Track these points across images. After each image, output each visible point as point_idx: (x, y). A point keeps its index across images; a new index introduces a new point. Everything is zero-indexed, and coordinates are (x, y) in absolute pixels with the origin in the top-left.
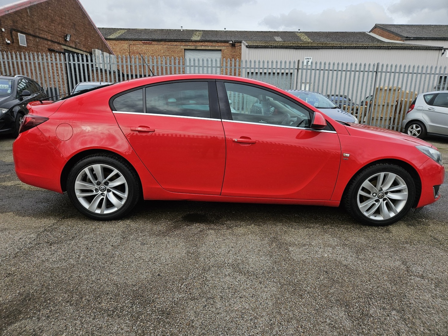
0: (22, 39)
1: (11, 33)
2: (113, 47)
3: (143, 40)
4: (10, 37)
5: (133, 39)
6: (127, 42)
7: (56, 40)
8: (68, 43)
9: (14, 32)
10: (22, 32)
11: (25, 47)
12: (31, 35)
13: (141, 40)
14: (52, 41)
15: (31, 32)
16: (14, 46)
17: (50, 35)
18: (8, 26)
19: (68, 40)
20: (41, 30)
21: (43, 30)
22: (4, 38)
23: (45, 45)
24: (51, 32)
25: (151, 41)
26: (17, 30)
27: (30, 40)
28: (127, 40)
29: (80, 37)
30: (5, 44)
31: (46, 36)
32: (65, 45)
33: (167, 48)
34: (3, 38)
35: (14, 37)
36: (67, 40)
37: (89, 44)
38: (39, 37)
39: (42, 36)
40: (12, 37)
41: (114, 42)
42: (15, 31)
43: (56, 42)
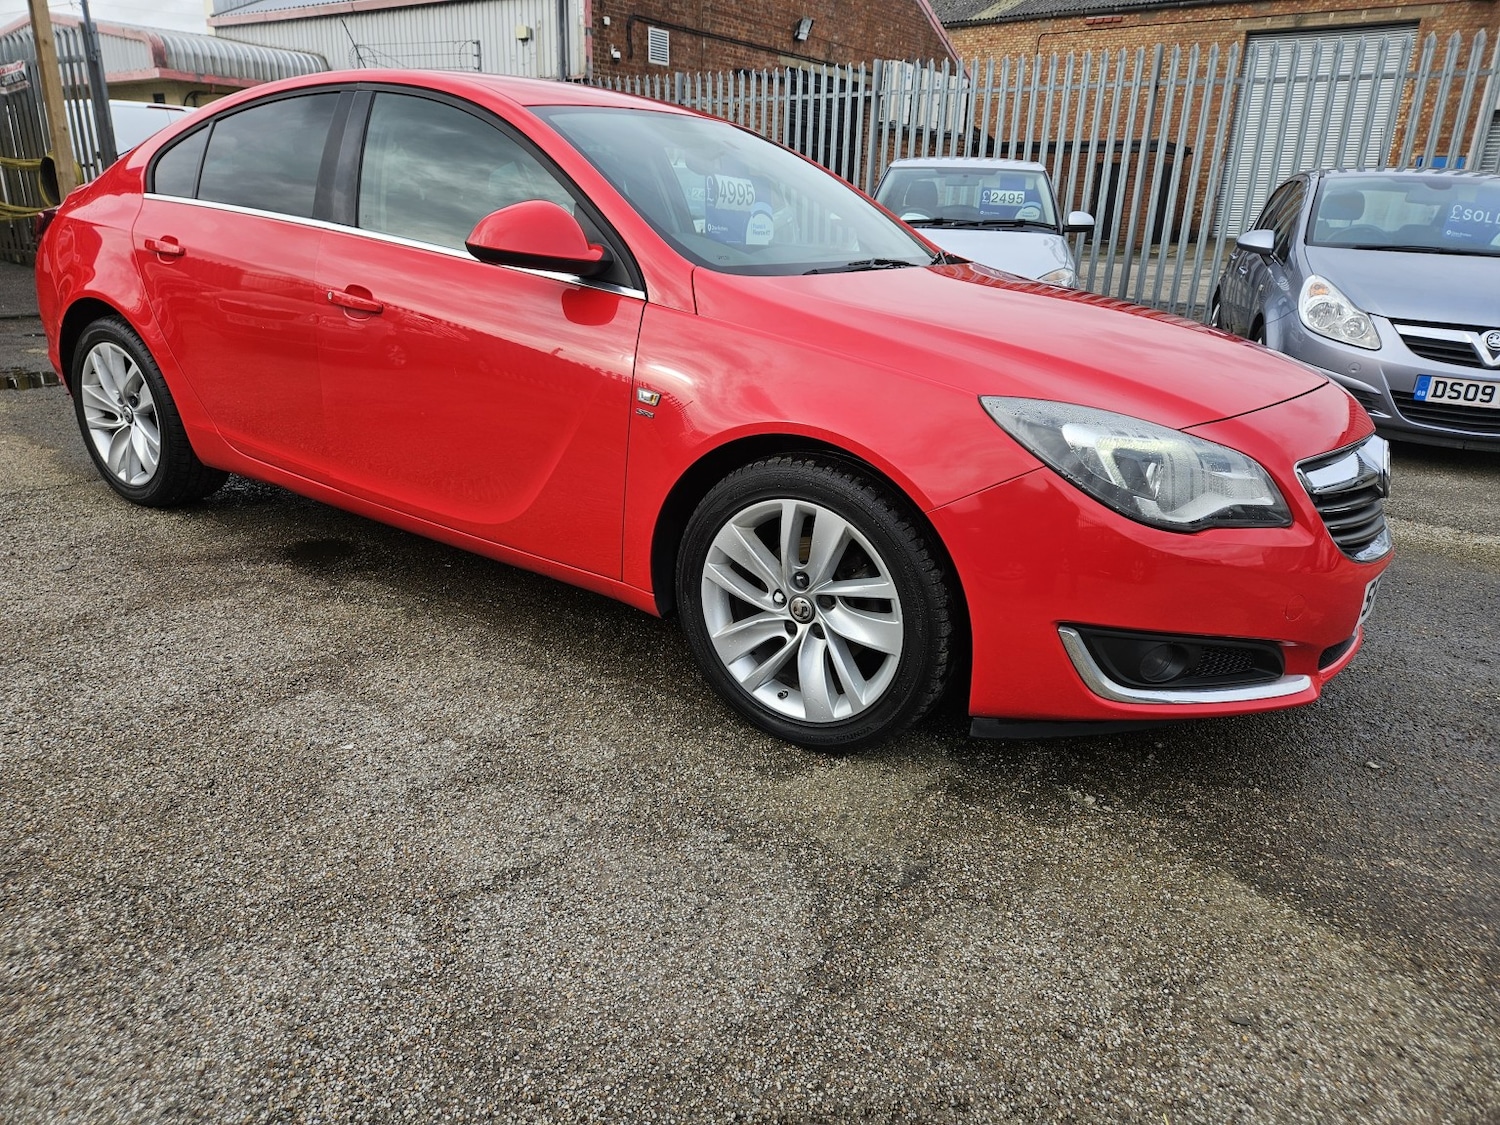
0: (658, 42)
1: (629, 28)
2: (983, 51)
3: (1091, 11)
4: (625, 41)
5: (1055, 14)
6: (1032, 26)
7: (765, 42)
8: (802, 46)
9: (637, 25)
10: (659, 25)
11: (665, 67)
12: (685, 30)
13: (1084, 15)
14: (749, 45)
15: (689, 22)
16: (631, 67)
17: (747, 26)
18: (623, 9)
19: (803, 36)
20: (720, 13)
21: (725, 13)
22: (608, 45)
23: (724, 58)
24: (751, 18)
25: (1119, 13)
26: (647, 18)
27: (684, 45)
28: (1035, 20)
29: (848, 23)
30: (607, 62)
31: (732, 30)
32: (792, 55)
33: (1176, 33)
34: (603, 45)
35: (635, 41)
36: (800, 37)
37: (877, 44)
38: (709, 35)
39: (723, 30)
40: (629, 40)
41: (991, 31)
42: (639, 20)
43: (762, 48)
